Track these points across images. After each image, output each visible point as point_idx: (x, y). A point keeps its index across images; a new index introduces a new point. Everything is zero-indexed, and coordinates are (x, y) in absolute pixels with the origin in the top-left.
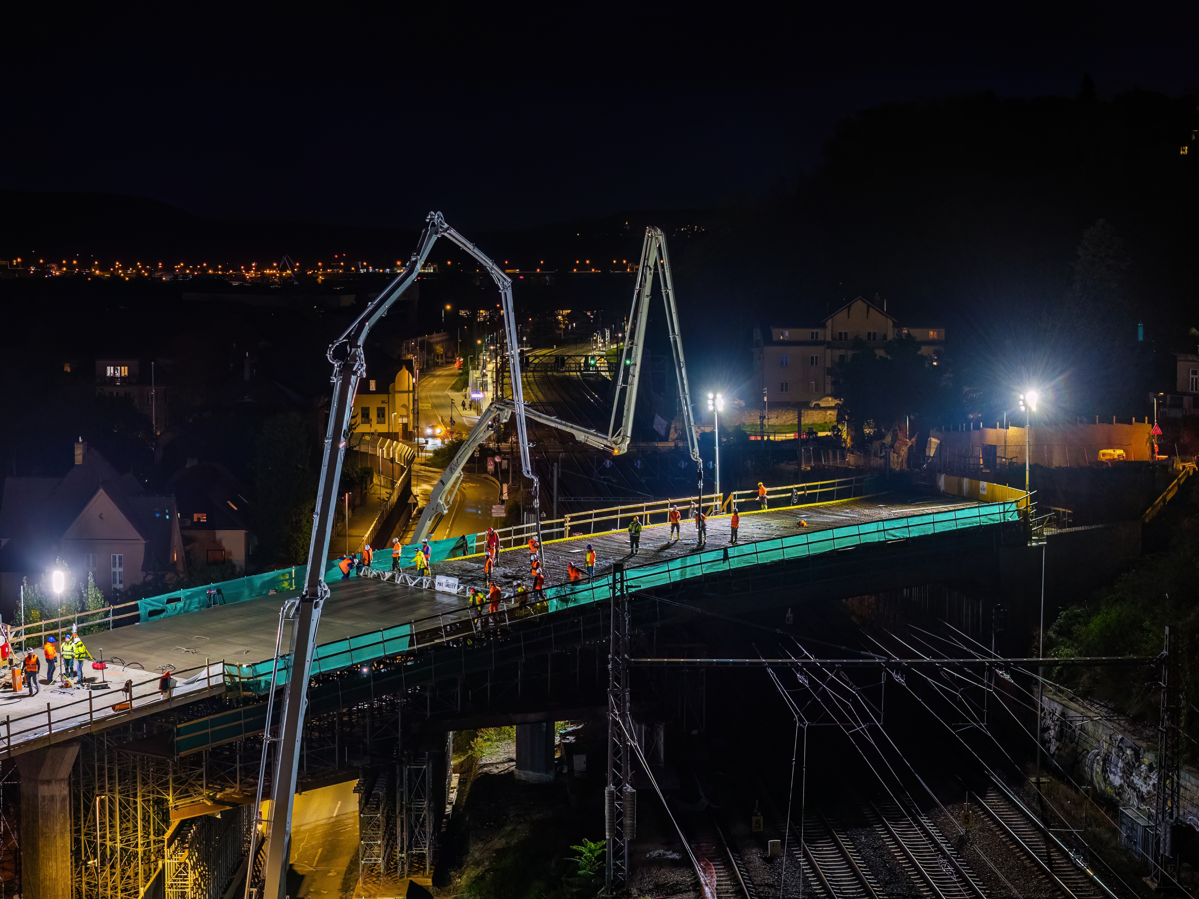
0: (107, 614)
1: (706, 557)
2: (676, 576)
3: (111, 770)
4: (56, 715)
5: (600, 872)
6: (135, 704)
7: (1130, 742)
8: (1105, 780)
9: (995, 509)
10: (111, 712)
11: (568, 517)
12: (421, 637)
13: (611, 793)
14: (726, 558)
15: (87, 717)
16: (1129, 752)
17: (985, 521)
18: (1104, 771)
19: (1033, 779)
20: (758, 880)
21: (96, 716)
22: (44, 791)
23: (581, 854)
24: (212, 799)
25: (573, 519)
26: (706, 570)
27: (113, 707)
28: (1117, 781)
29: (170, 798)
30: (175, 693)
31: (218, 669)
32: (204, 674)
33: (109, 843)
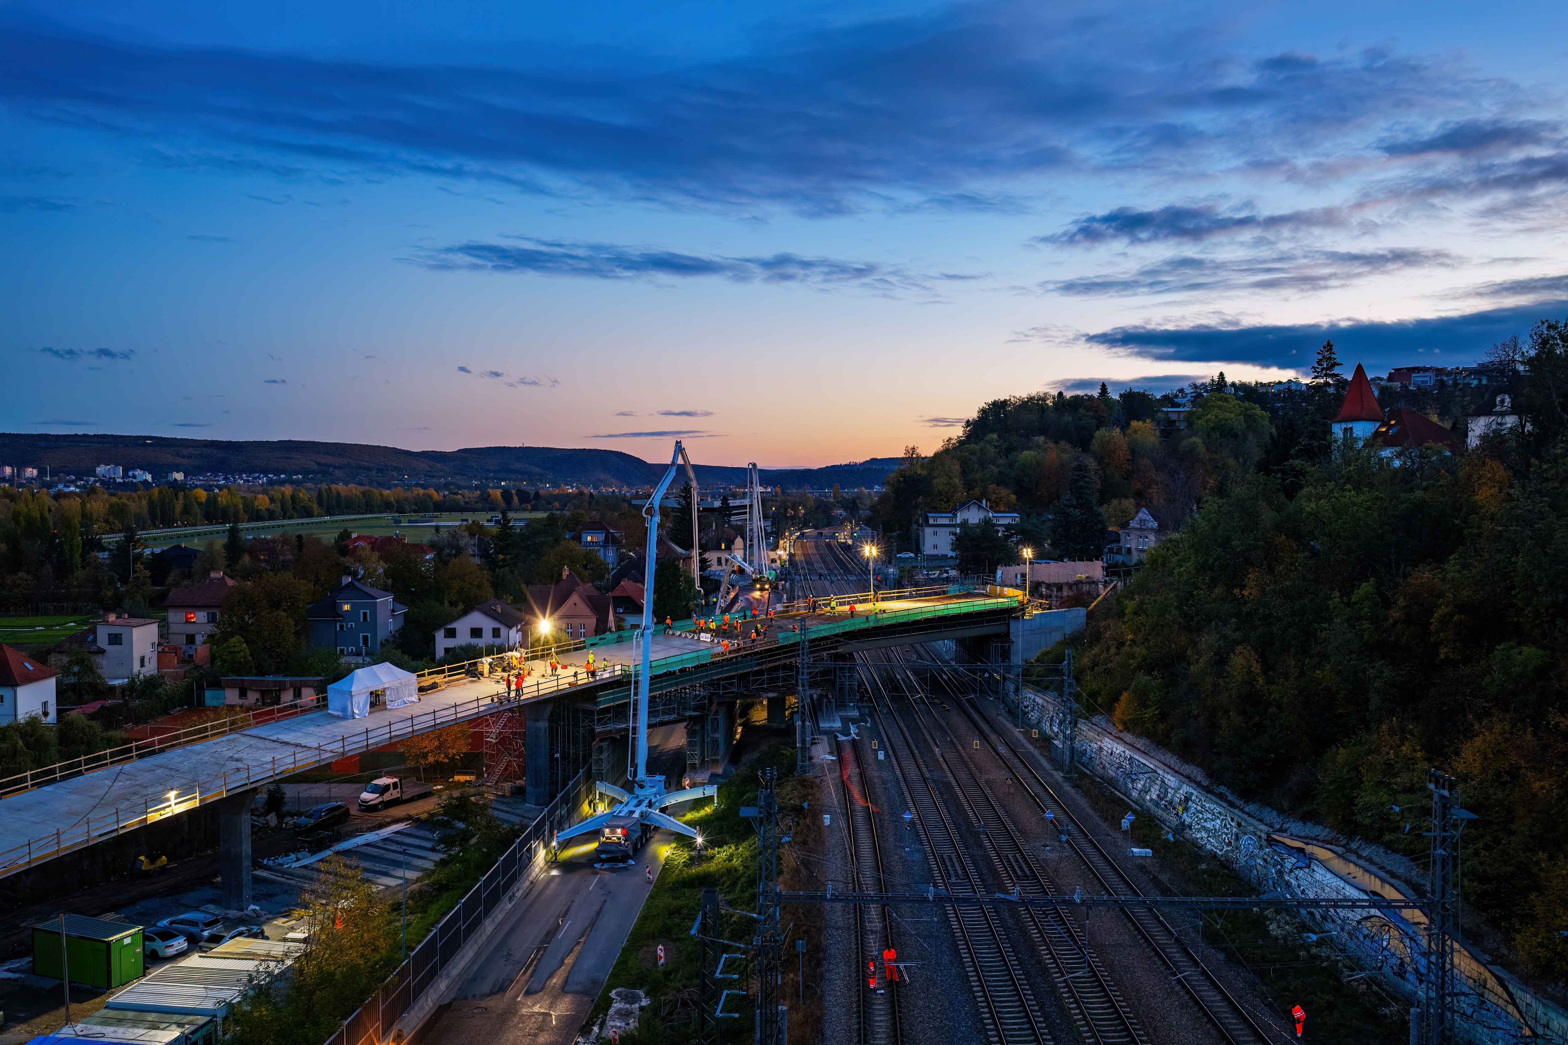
0: (569, 646)
4: (541, 687)
7: (1061, 710)
9: (1006, 600)
13: (799, 725)
15: (556, 688)
16: (1061, 715)
17: (1000, 606)
21: (560, 689)
22: (536, 725)
30: (598, 678)
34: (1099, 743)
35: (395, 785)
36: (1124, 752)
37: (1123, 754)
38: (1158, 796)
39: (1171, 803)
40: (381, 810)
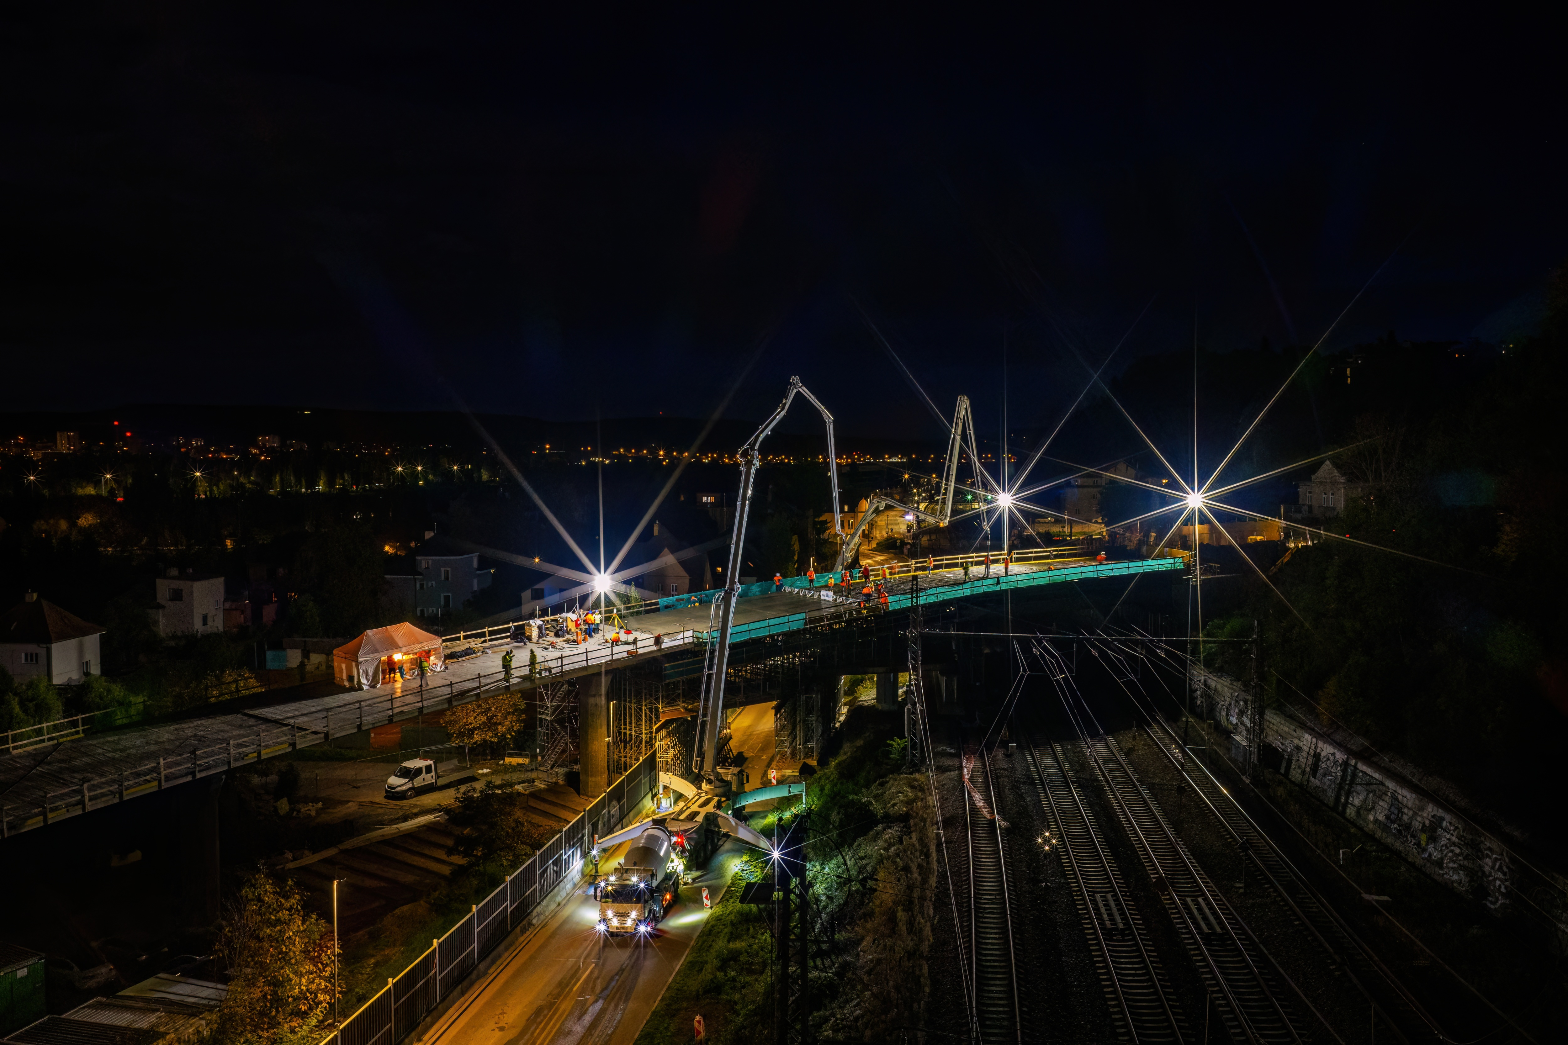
0: (641, 607)
1: (986, 582)
2: (967, 592)
3: (630, 690)
4: (590, 655)
5: (904, 757)
6: (640, 651)
7: (1241, 697)
8: (1228, 720)
9: (1169, 561)
10: (625, 655)
11: (913, 561)
12: (812, 621)
13: (909, 709)
14: (998, 583)
15: (610, 658)
16: (1241, 703)
17: (1161, 568)
18: (1227, 715)
19: (1184, 719)
20: (998, 766)
21: (615, 657)
22: (592, 701)
23: (892, 745)
24: (686, 709)
25: (916, 563)
26: (986, 589)
27: (628, 652)
28: (1234, 720)
29: (660, 706)
30: (664, 646)
31: (690, 633)
32: (681, 636)
33: (628, 732)
34: (1296, 741)
35: (428, 769)
36: (1334, 754)
37: (1332, 758)
38: (1388, 817)
39: (1408, 827)
40: (411, 797)
